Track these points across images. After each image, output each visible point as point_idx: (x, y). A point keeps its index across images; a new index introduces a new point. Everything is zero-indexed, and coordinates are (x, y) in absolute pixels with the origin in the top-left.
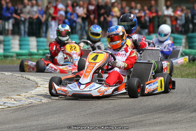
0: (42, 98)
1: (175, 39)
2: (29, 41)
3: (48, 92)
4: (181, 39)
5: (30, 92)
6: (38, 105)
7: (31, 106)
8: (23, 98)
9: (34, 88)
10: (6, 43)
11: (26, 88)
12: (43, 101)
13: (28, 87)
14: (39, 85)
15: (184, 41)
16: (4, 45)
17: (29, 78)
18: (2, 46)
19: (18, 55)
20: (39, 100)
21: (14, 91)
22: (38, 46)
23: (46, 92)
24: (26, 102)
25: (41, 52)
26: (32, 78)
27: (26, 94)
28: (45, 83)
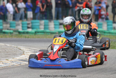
3: (28, 58)
5: (15, 58)
6: (17, 67)
7: (13, 67)
8: (9, 62)
9: (20, 55)
11: (15, 55)
12: (22, 64)
13: (17, 54)
14: (25, 53)
17: (21, 48)
20: (19, 64)
23: (26, 58)
24: (10, 65)
27: (13, 59)
28: (29, 52)
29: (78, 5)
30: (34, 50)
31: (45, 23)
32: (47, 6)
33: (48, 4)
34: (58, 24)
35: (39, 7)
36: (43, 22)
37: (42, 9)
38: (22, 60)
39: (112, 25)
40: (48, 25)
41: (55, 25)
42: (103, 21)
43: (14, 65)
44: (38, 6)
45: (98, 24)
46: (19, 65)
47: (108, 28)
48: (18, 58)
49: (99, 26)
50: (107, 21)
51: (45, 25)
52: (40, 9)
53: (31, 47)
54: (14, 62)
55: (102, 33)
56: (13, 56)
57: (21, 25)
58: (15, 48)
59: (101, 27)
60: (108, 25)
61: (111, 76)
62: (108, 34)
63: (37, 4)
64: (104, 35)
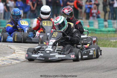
0: (12, 61)
5: (6, 57)
6: (8, 66)
7: (4, 66)
9: (10, 54)
11: (6, 54)
12: (13, 63)
13: (8, 53)
14: (15, 52)
17: (11, 47)
20: (10, 62)
23: (17, 57)
24: (1, 64)
27: (3, 58)
28: (20, 50)
30: (25, 48)
32: (38, 5)
33: (39, 3)
35: (29, 6)
37: (32, 7)
38: (13, 59)
39: (103, 23)
42: (94, 19)
43: (5, 63)
44: (28, 4)
45: (89, 23)
46: (9, 64)
47: (99, 26)
48: (9, 57)
49: (91, 24)
50: (99, 19)
52: (31, 8)
53: (22, 46)
54: (5, 61)
55: (93, 31)
56: (4, 55)
58: (6, 47)
59: (92, 26)
60: (99, 23)
61: (102, 74)
62: (99, 32)
63: (28, 3)
64: (96, 33)
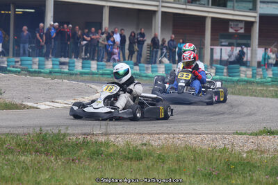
1: (217, 69)
2: (90, 64)
4: (223, 69)
9: (94, 94)
10: (71, 65)
13: (90, 92)
14: (98, 92)
15: (225, 71)
16: (69, 67)
18: (67, 67)
19: (81, 74)
21: (79, 95)
22: (98, 69)
25: (101, 72)
26: (93, 86)
29: (85, 37)
31: (39, 61)
34: (58, 63)
36: (37, 59)
40: (44, 65)
41: (53, 64)
51: (39, 65)
57: (6, 63)
